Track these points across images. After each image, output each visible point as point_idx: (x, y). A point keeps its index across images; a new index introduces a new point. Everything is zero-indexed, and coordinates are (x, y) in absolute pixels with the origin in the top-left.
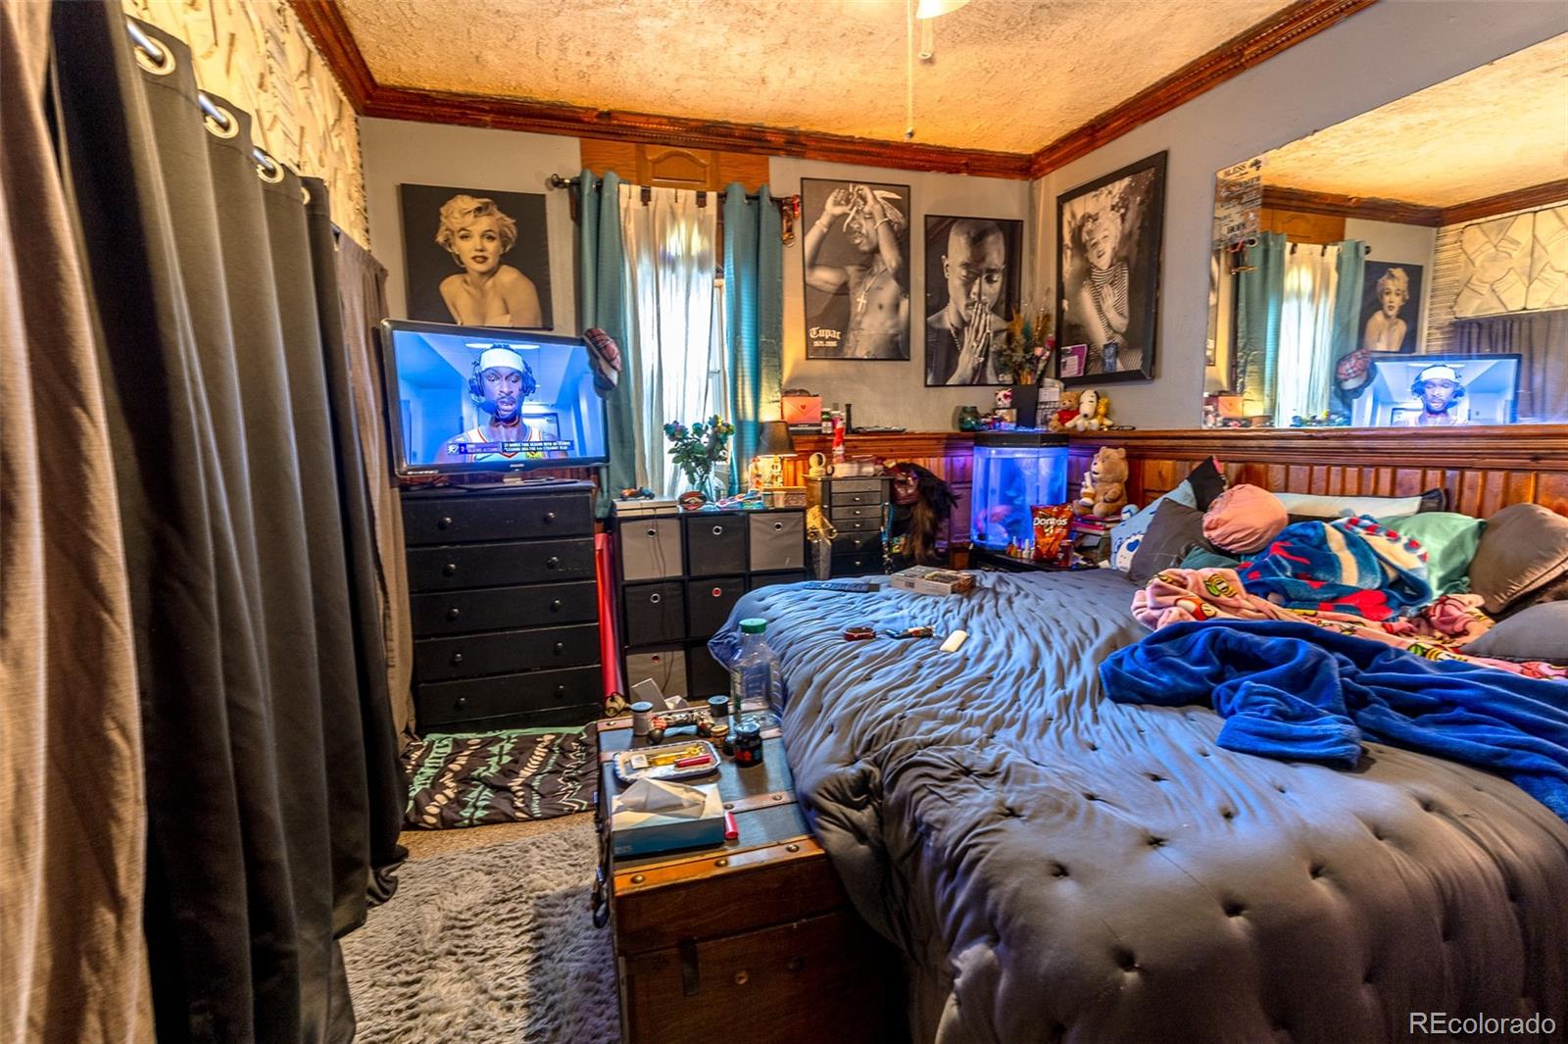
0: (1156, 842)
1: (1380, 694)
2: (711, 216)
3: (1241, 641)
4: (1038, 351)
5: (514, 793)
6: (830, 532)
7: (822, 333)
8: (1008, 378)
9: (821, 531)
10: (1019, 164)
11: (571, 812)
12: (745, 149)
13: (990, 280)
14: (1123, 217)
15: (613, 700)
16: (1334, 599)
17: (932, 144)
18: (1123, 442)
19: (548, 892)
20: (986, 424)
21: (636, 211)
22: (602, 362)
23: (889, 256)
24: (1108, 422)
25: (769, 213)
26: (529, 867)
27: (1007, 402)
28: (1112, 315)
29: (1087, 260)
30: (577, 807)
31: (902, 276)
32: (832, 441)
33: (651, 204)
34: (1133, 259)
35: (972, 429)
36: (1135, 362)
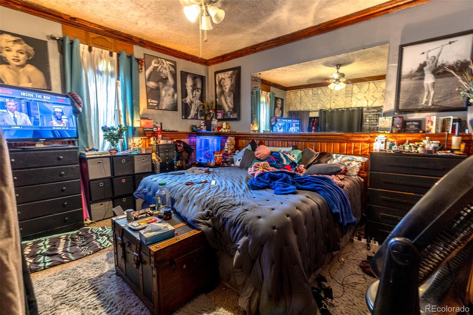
0: (273, 209)
1: (297, 181)
2: (114, 60)
3: (274, 175)
4: (211, 111)
5: (60, 255)
6: (159, 160)
7: (153, 101)
8: (203, 118)
9: (157, 160)
10: (204, 61)
11: (87, 255)
12: (125, 41)
13: (198, 91)
14: (231, 80)
15: (86, 220)
16: (283, 167)
17: (182, 51)
18: (233, 135)
19: (92, 277)
20: (199, 130)
21: (87, 54)
22: (76, 104)
23: (171, 81)
24: (229, 130)
25: (135, 63)
26: (79, 273)
27: (203, 124)
28: (229, 104)
29: (222, 89)
30: (89, 253)
31: (175, 87)
32: (158, 133)
33: (92, 52)
34: (234, 90)
35: (195, 131)
36: (235, 116)
